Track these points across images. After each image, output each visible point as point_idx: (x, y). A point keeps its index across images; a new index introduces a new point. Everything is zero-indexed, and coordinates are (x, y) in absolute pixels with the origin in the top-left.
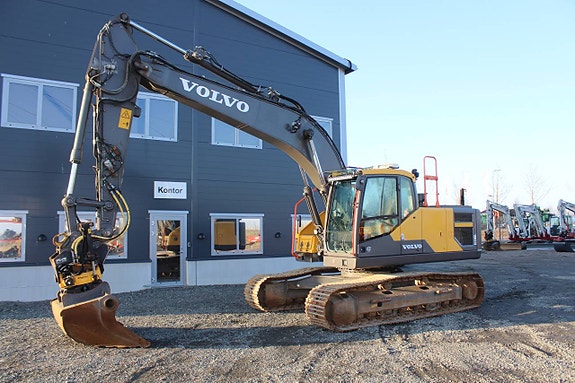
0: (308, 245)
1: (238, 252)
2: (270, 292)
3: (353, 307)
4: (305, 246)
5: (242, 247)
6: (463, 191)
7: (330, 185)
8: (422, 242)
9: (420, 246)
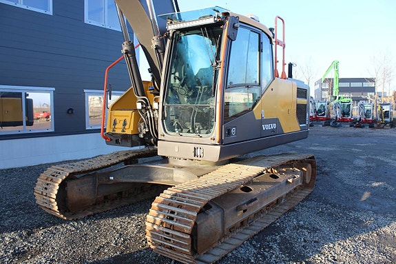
0: (125, 124)
1: (23, 129)
2: (74, 192)
3: (219, 221)
4: (120, 125)
5: (30, 123)
6: (290, 66)
7: (168, 37)
8: (276, 121)
9: (274, 126)
